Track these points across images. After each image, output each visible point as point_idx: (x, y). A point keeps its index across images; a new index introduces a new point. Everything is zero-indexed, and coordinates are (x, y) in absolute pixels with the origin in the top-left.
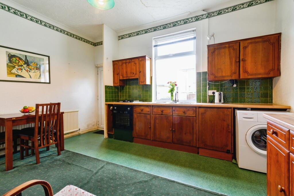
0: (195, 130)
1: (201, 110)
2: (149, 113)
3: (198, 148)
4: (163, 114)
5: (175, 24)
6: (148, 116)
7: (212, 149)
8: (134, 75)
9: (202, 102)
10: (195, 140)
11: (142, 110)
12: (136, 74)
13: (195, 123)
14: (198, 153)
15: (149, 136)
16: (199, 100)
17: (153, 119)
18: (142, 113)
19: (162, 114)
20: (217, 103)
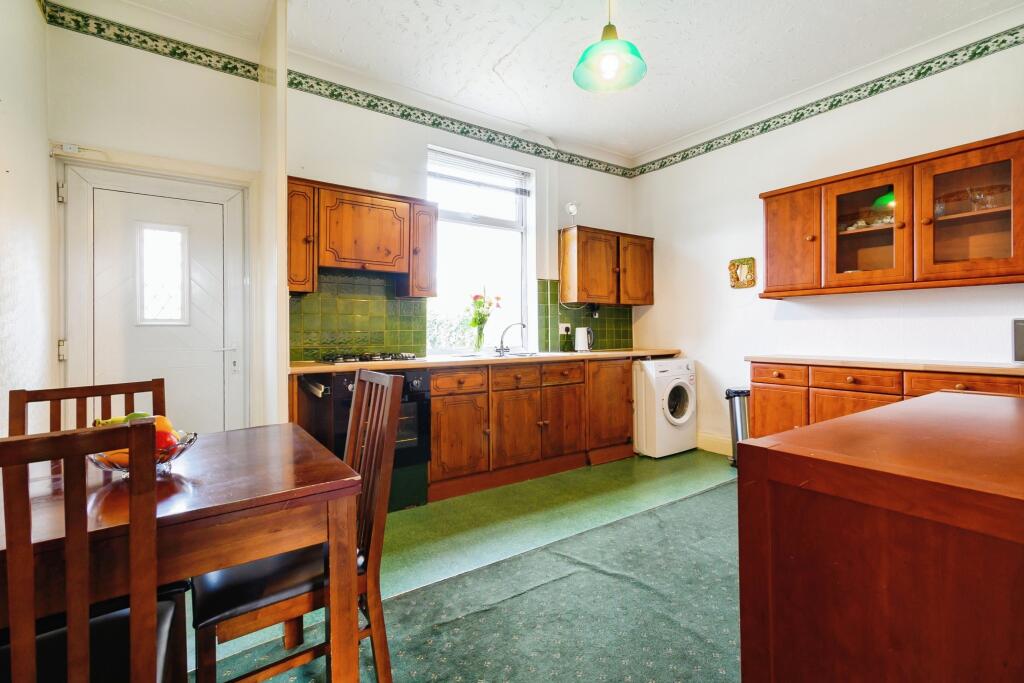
0: (583, 413)
1: (593, 367)
2: (484, 388)
3: (586, 452)
4: (520, 386)
5: (492, 137)
6: (481, 400)
7: (608, 444)
8: (390, 259)
9: (552, 351)
10: (583, 436)
11: (460, 383)
12: (400, 256)
13: (583, 398)
14: (589, 463)
15: (483, 462)
16: (544, 347)
17: (495, 405)
18: (461, 392)
19: (518, 388)
20: (582, 351)
